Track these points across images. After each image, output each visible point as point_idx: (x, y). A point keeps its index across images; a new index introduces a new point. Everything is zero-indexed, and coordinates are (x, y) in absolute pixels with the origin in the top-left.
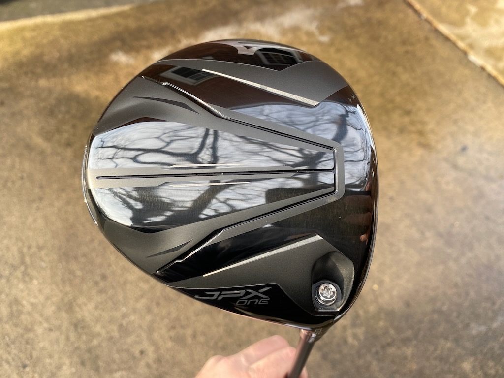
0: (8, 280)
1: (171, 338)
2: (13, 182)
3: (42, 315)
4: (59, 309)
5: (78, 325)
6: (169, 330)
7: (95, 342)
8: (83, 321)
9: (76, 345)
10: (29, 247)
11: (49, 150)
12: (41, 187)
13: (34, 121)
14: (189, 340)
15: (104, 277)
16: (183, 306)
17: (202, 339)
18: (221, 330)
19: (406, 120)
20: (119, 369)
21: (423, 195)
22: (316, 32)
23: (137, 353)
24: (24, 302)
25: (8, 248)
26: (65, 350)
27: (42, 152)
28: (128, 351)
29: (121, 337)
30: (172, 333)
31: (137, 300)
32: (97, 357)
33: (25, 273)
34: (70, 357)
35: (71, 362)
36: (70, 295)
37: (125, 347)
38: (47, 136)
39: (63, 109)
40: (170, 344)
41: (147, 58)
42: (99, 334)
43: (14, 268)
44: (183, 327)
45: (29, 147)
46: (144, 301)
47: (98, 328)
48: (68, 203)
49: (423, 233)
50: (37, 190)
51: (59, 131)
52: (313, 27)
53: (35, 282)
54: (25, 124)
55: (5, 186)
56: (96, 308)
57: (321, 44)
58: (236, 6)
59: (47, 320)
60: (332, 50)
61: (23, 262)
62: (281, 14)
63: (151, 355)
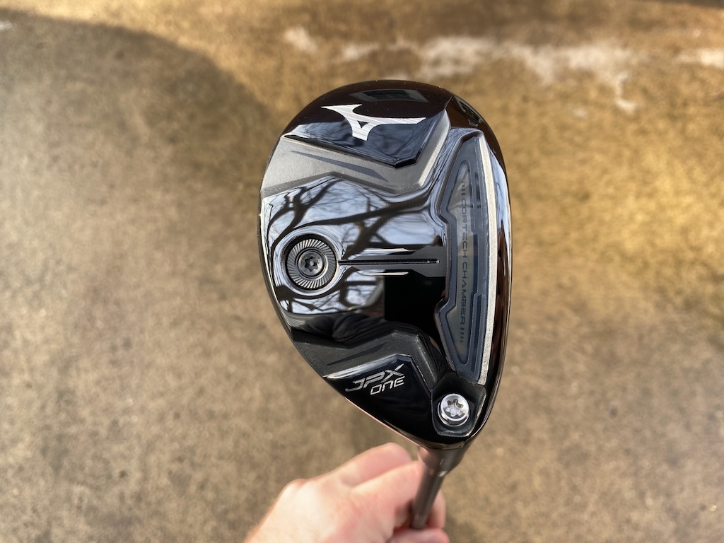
0: (13, 297)
1: (170, 473)
2: (83, 166)
3: (29, 360)
4: (52, 362)
5: (64, 397)
6: (173, 461)
7: (73, 430)
8: (73, 393)
9: (48, 422)
10: (58, 262)
11: (145, 139)
12: (112, 186)
13: (146, 91)
14: (193, 488)
15: (127, 344)
16: (208, 435)
17: (210, 495)
18: (244, 495)
19: (710, 289)
20: (83, 483)
21: (675, 431)
22: (618, 91)
23: (116, 473)
24: (17, 334)
25: (34, 252)
26: (33, 422)
27: (135, 140)
28: (106, 462)
29: (108, 438)
30: (175, 467)
31: (153, 397)
32: (65, 452)
33: (36, 295)
34: (34, 435)
35: (32, 443)
36: (74, 350)
37: (106, 455)
38: (152, 118)
39: (190, 87)
40: (164, 481)
41: (336, 52)
42: (82, 421)
43: (28, 282)
44: (193, 464)
45: (123, 126)
46: (161, 402)
47: (85, 412)
48: (133, 221)
49: (642, 495)
50: (104, 189)
51: (169, 117)
52: (616, 81)
53: (43, 312)
54: (134, 92)
55: (70, 167)
56: (98, 383)
57: (617, 111)
58: (506, 11)
59: (32, 370)
60: (632, 127)
61: (41, 280)
62: (574, 44)
63: (132, 486)
